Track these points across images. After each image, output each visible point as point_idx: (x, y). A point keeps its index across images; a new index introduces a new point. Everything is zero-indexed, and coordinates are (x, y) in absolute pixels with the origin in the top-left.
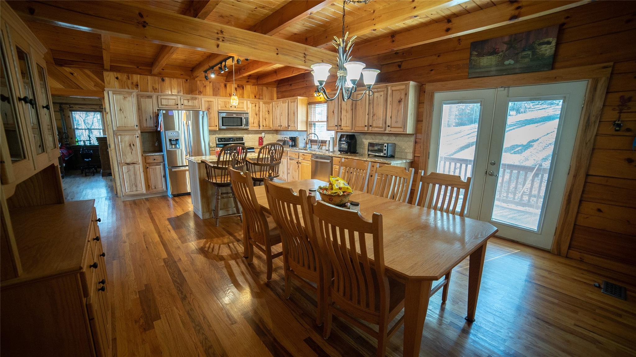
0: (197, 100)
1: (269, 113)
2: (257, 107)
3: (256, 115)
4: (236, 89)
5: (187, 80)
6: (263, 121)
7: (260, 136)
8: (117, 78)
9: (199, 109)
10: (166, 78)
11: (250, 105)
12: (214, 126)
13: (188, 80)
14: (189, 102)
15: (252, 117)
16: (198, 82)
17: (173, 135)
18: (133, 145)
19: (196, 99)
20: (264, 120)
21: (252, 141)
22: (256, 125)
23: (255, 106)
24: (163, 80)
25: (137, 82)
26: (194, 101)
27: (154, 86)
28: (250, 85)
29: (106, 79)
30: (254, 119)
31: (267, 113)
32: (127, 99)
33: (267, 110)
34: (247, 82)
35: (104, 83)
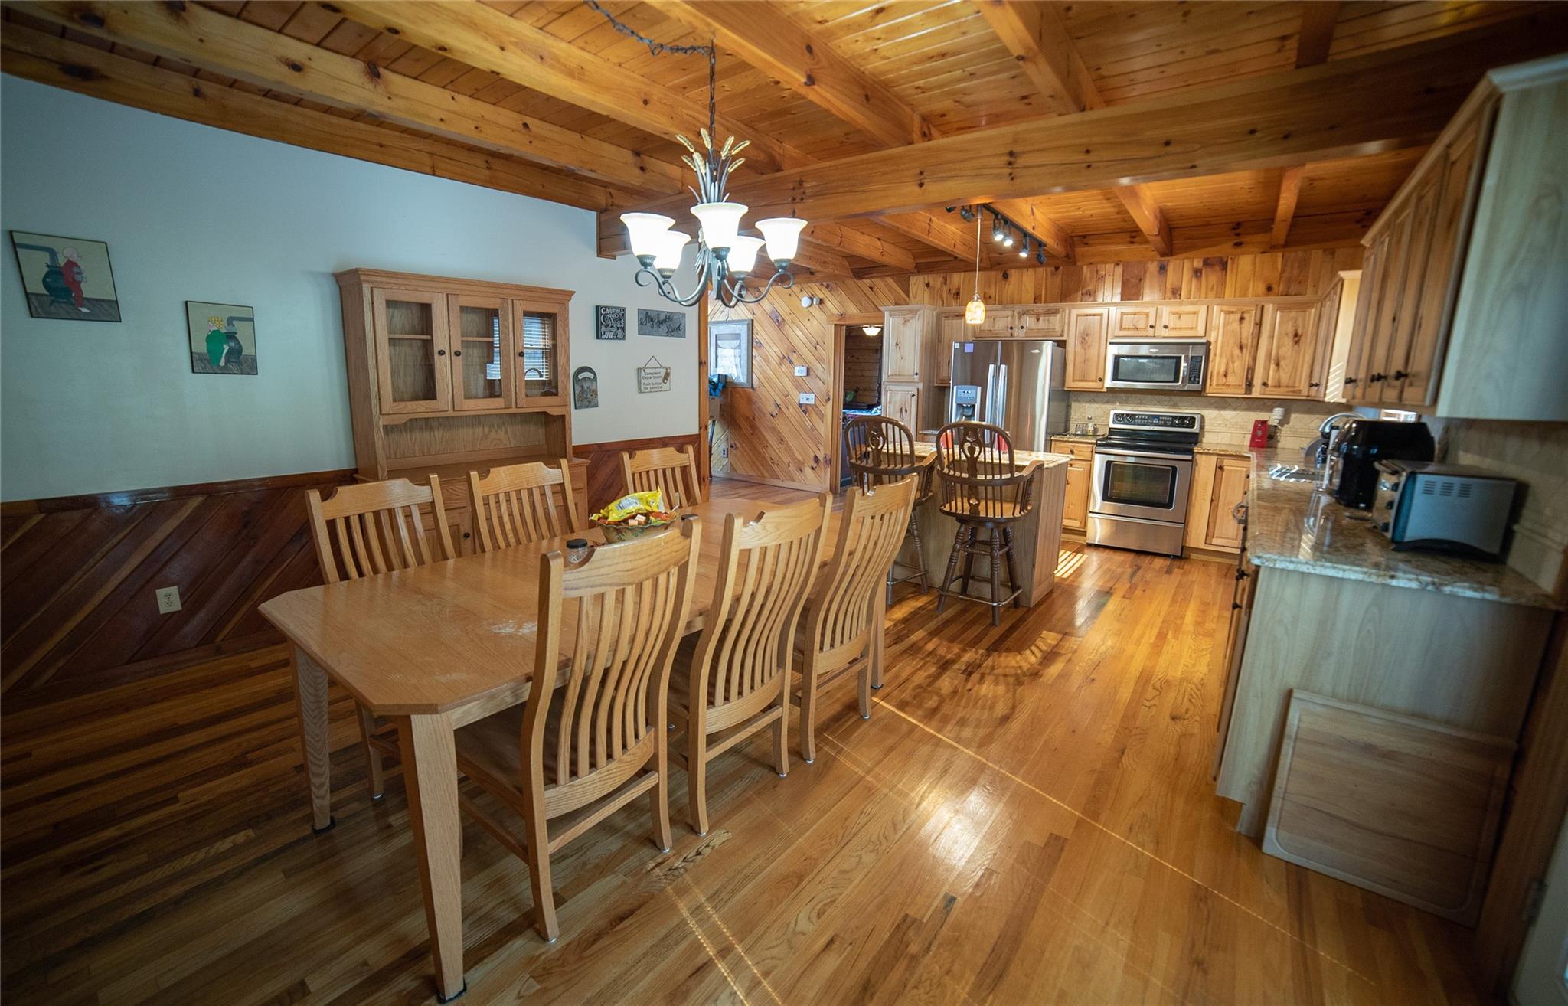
0: (1058, 315)
1: (1297, 342)
2: (1246, 322)
3: (1241, 348)
4: (1197, 273)
5: (1057, 269)
6: (1267, 370)
7: (1262, 416)
8: (928, 285)
9: (1062, 336)
10: (1013, 271)
11: (1218, 317)
12: (1095, 381)
13: (1061, 268)
14: (1038, 320)
15: (1221, 356)
16: (1085, 268)
17: (966, 395)
18: (906, 410)
19: (1056, 312)
20: (1273, 367)
21: (1233, 430)
22: (1237, 379)
23: (1242, 319)
24: (1006, 276)
25: (959, 289)
26: (1052, 318)
27: (987, 291)
28: (1251, 253)
29: (913, 288)
30: (1231, 359)
31: (1288, 342)
32: (909, 324)
33: (1290, 328)
34: (1238, 245)
35: (908, 296)
